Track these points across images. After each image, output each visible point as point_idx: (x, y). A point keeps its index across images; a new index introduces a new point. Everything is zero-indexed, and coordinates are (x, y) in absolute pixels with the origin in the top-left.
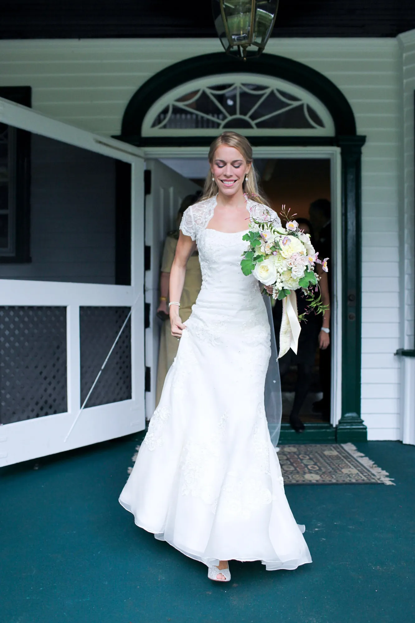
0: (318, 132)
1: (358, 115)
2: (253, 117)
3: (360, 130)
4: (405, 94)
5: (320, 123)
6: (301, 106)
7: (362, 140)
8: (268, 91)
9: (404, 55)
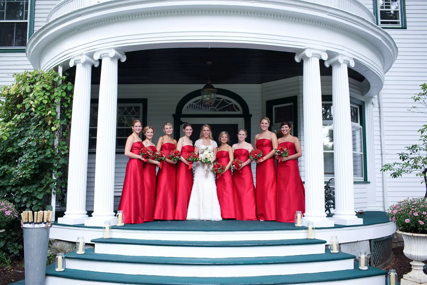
0: (238, 113)
1: (250, 108)
2: (217, 108)
3: (250, 113)
4: (264, 102)
5: (239, 110)
6: (233, 104)
7: (251, 116)
8: (222, 100)
9: (264, 90)
